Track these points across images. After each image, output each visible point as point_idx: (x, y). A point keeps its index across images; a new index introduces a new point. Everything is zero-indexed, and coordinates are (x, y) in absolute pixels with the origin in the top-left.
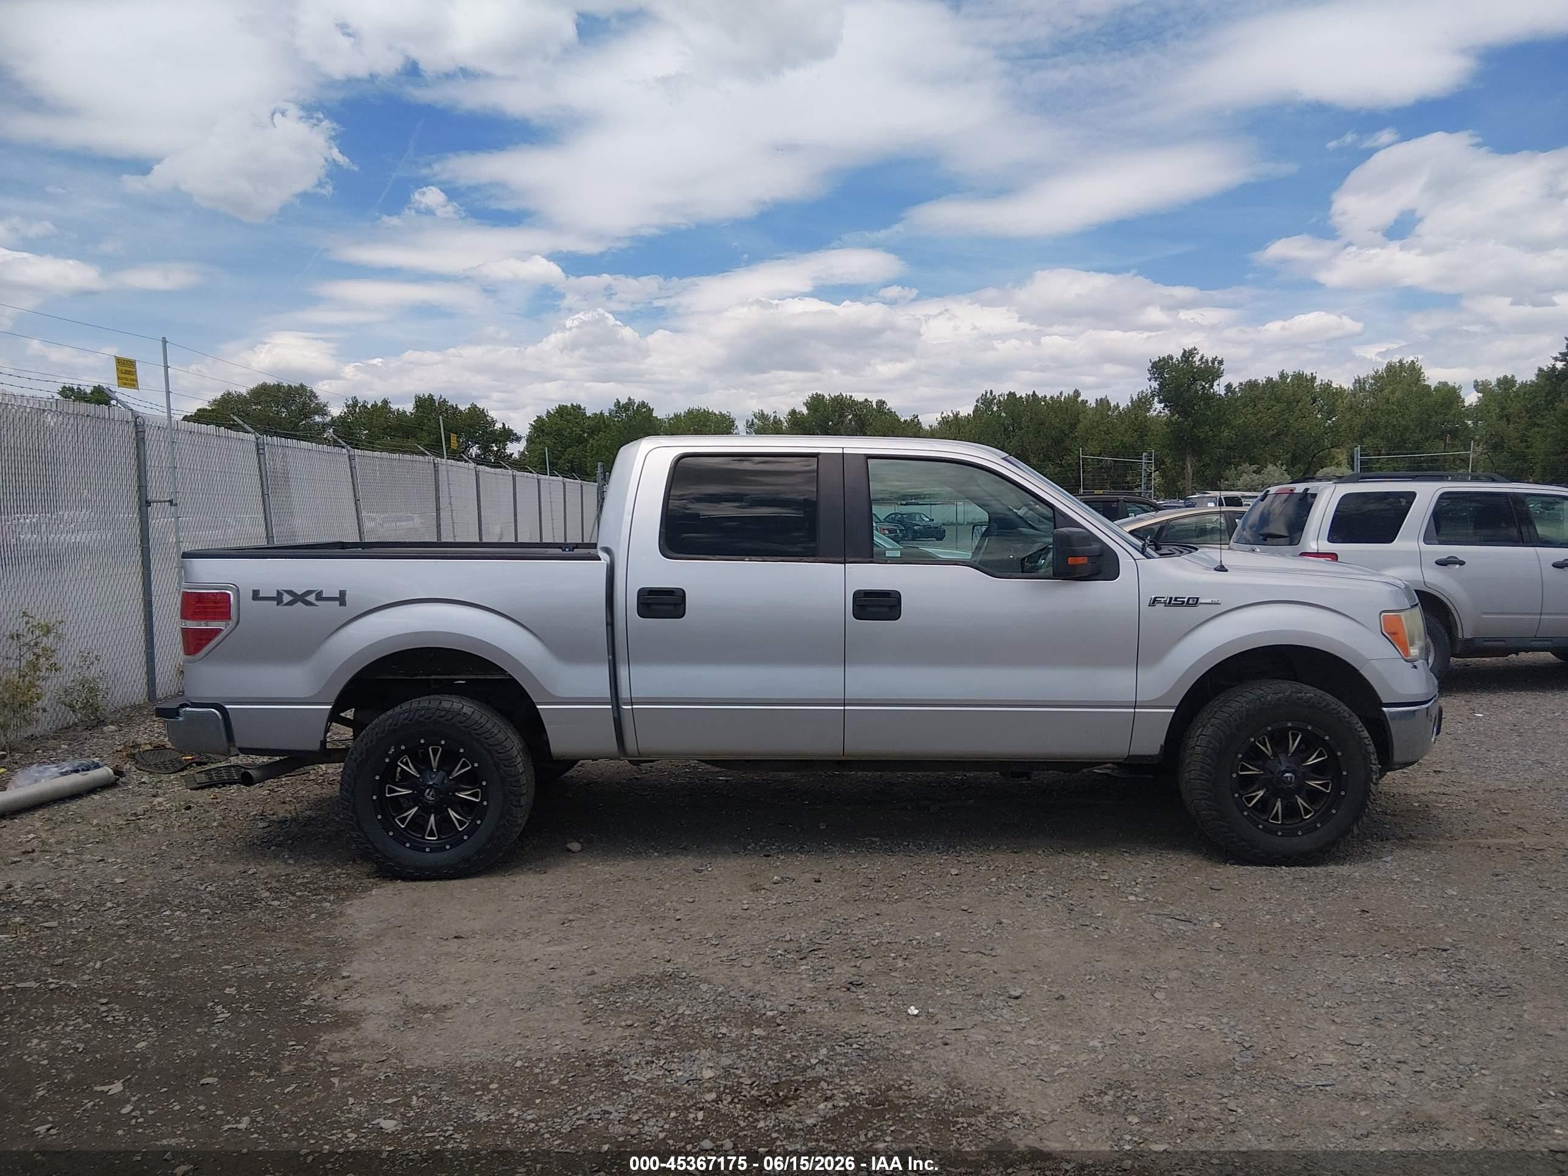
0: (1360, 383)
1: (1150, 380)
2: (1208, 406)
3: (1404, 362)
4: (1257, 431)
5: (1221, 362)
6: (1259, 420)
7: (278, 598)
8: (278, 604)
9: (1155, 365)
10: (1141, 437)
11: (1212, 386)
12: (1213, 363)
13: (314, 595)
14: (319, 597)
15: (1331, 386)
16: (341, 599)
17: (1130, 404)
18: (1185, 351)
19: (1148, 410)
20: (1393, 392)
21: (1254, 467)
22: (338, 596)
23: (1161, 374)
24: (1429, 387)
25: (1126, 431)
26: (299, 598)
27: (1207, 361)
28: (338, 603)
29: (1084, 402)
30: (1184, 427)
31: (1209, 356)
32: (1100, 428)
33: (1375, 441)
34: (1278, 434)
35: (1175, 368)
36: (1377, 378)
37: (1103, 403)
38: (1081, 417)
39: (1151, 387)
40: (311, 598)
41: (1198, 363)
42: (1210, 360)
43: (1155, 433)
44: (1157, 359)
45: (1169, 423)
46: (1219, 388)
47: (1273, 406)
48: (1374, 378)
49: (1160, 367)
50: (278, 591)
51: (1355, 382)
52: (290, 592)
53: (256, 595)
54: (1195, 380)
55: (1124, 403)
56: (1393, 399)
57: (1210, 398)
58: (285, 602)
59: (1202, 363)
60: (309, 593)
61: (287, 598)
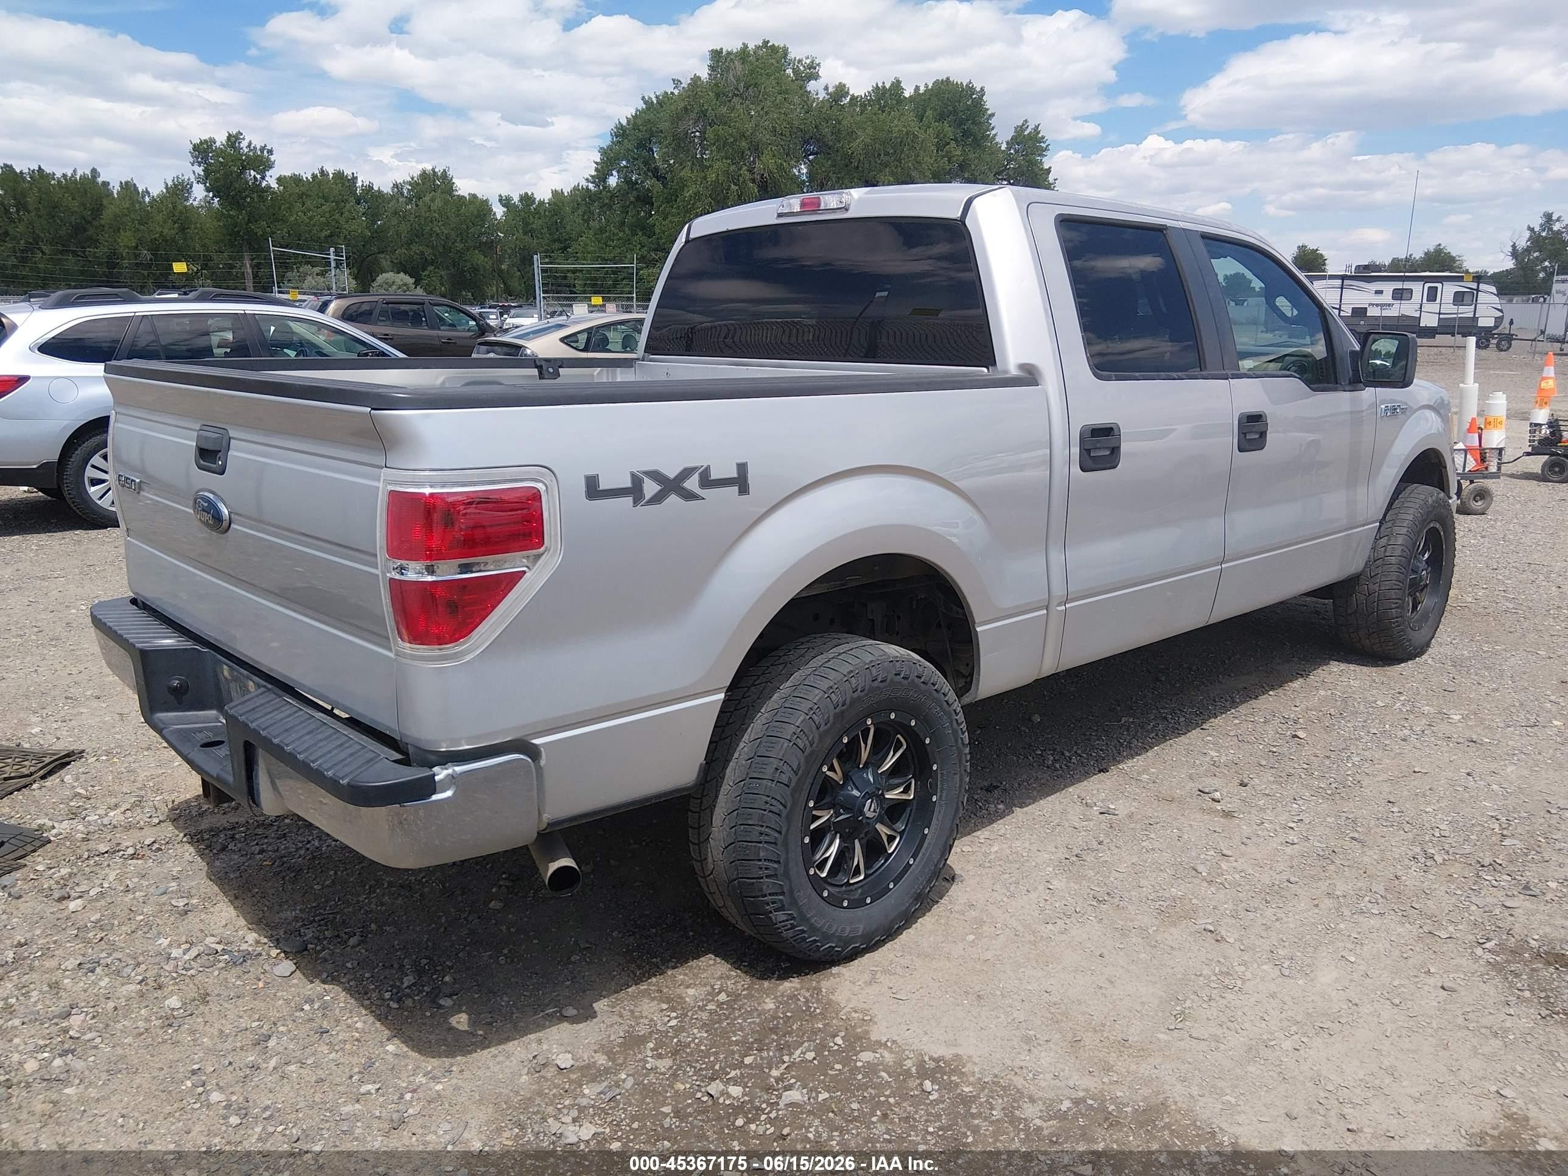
0: (397, 188)
1: (193, 165)
2: (262, 199)
3: (436, 170)
4: (310, 231)
5: (270, 152)
6: (311, 218)
7: (635, 491)
8: (635, 503)
9: (196, 148)
10: (183, 229)
11: (263, 178)
12: (262, 152)
13: (695, 478)
14: (707, 482)
15: (372, 188)
16: (741, 481)
17: (165, 191)
18: (230, 135)
19: (187, 199)
20: (433, 200)
21: (317, 269)
22: (735, 475)
23: (205, 159)
24: (463, 197)
25: (165, 222)
26: (671, 486)
27: (255, 148)
28: (736, 488)
29: (106, 184)
30: (238, 221)
31: (258, 143)
32: (133, 216)
33: (421, 248)
34: (331, 236)
35: (220, 152)
36: (413, 184)
37: (128, 188)
38: (105, 202)
39: (194, 172)
40: (692, 484)
41: (246, 150)
42: (258, 147)
43: (198, 226)
44: (198, 142)
45: (219, 216)
46: (271, 180)
47: (322, 205)
48: (410, 184)
49: (202, 151)
50: (633, 475)
51: (393, 187)
52: (655, 476)
53: (593, 489)
54: (244, 168)
55: (157, 189)
56: (434, 207)
57: (262, 192)
58: (648, 497)
59: (251, 150)
60: (687, 473)
61: (651, 488)
